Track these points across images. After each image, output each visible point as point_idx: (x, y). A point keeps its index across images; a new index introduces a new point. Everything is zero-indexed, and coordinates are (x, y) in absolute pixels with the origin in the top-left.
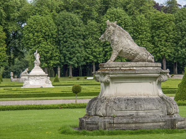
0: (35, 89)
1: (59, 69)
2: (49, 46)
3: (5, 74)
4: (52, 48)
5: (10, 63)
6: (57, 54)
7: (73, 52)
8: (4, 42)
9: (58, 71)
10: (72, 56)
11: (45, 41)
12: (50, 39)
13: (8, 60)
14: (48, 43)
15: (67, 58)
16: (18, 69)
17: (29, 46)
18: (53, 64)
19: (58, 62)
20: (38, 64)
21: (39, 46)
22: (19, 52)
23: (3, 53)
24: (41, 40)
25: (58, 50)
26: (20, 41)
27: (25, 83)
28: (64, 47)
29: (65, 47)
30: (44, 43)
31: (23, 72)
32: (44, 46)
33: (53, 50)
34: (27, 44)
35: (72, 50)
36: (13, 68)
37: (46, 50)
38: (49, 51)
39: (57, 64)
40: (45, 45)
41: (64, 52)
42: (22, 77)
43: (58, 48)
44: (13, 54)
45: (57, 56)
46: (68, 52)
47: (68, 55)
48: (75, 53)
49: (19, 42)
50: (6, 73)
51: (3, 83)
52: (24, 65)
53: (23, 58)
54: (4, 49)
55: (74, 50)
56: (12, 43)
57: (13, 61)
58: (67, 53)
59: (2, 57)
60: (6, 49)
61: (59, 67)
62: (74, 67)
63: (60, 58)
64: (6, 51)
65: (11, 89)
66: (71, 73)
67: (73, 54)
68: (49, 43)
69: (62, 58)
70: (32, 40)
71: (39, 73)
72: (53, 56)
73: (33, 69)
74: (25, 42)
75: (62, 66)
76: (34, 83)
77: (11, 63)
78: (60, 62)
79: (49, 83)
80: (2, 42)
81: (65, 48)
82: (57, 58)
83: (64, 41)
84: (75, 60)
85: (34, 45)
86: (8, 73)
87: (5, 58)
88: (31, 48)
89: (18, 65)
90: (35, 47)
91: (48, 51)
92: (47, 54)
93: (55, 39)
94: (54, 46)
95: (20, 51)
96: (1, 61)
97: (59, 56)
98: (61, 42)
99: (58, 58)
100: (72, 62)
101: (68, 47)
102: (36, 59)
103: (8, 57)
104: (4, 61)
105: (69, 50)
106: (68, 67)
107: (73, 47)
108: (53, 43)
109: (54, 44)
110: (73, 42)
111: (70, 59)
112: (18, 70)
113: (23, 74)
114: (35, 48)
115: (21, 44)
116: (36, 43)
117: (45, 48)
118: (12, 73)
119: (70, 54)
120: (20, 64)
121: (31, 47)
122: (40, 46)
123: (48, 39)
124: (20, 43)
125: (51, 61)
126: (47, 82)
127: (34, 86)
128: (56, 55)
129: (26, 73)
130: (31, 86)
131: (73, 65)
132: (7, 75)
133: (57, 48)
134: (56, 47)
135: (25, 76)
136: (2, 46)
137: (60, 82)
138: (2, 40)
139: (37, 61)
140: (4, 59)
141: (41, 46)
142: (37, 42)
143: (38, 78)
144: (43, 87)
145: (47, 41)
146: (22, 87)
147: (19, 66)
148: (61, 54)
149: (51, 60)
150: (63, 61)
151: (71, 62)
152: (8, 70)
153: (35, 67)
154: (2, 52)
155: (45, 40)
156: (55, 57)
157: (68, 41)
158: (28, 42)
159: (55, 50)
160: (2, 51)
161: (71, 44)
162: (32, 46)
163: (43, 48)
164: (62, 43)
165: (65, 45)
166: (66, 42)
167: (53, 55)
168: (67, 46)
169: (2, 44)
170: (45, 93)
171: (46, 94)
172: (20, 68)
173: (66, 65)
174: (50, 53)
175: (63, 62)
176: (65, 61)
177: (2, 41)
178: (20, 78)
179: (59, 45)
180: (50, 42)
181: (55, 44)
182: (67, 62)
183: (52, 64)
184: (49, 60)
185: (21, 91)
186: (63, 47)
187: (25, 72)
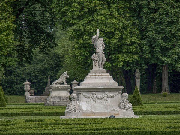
0: (100, 121)
1: (138, 74)
2: (115, 21)
3: (7, 85)
4: (122, 26)
5: (22, 60)
6: (134, 39)
7: (171, 34)
8: (11, 9)
9: (137, 80)
10: (170, 43)
11: (105, 8)
12: (118, 4)
13: (18, 52)
14: (113, 12)
15: (157, 49)
16: (36, 73)
17: (68, 20)
18: (124, 62)
19: (136, 57)
20: (100, 62)
21: (92, 21)
22: (42, 33)
23: (7, 35)
24: (95, 6)
25: (136, 30)
26: (46, 8)
27: (70, 108)
28: (150, 22)
29: (154, 22)
30: (103, 12)
31: (57, 81)
32: (103, 19)
33: (125, 28)
34: (64, 14)
35: (169, 29)
36: (23, 71)
37: (109, 30)
38: (115, 31)
39: (133, 62)
40: (105, 17)
41: (151, 34)
42: (54, 94)
43: (136, 25)
44: (29, 37)
45: (133, 43)
46: (159, 34)
47: (161, 42)
48: (175, 37)
49: (43, 11)
50: (8, 82)
51: (10, 107)
52: (50, 65)
53: (52, 47)
54: (9, 27)
55: (174, 30)
56: (26, 12)
57: (30, 54)
58: (156, 36)
59: (5, 46)
60: (13, 26)
61: (138, 71)
62: (173, 70)
63: (141, 49)
64: (13, 31)
65: (43, 120)
66: (166, 85)
67: (170, 40)
68: (116, 14)
69: (146, 48)
70: (76, 5)
71: (103, 84)
72: (124, 44)
73: (89, 74)
74: (59, 11)
75: (145, 67)
76: (91, 107)
77: (24, 59)
78: (141, 57)
79: (127, 107)
80: (5, 10)
81: (152, 25)
82: (133, 48)
83: (150, 9)
84: (176, 53)
85: (80, 18)
86: (12, 83)
87: (11, 47)
88: (71, 25)
89: (37, 63)
90: (81, 22)
91: (112, 33)
92: (110, 38)
93: (130, 4)
94: (128, 20)
95: (46, 30)
96: (2, 55)
97: (139, 44)
98: (143, 10)
99: (137, 48)
100: (169, 59)
101: (161, 23)
102: (97, 51)
103: (19, 46)
104: (9, 55)
105: (162, 30)
106: (160, 71)
107: (171, 23)
108: (124, 12)
109: (126, 16)
110: (172, 11)
111: (165, 51)
112: (36, 76)
113: (57, 86)
114: (83, 25)
115: (47, 15)
116: (85, 12)
117: (106, 25)
118: (27, 82)
119: (165, 39)
120: (42, 61)
121: (72, 22)
122: (93, 19)
123: (114, 3)
124: (46, 11)
125: (120, 56)
126: (122, 104)
127: (92, 113)
128: (131, 41)
129: (63, 84)
130: (84, 113)
131: (171, 64)
132: (11, 87)
133: (134, 24)
134: (131, 22)
135: (60, 90)
136: (6, 19)
137: (144, 105)
138: (6, 5)
139: (98, 55)
140: (9, 50)
141: (97, 21)
142: (86, 10)
143: (100, 95)
144: (117, 117)
145: (109, 7)
146: (63, 117)
147: (39, 66)
148: (143, 38)
149: (119, 52)
150: (148, 56)
151: (166, 59)
152: (12, 76)
153: (94, 69)
154: (5, 33)
155: (106, 6)
156: (129, 45)
157: (159, 8)
158: (66, 10)
159: (128, 30)
160: (4, 30)
161: (167, 15)
162: (75, 19)
163: (102, 23)
164: (145, 14)
165: (153, 18)
166: (155, 11)
167: (123, 42)
168: (158, 21)
169: (5, 15)
170: (130, 131)
171: (133, 132)
172: (41, 70)
173: (155, 65)
174: (117, 36)
175: (148, 58)
176: (152, 56)
177: (4, 7)
178: (48, 94)
179: (139, 17)
180: (118, 11)
181: (128, 15)
182: (158, 59)
183: (122, 63)
184: (114, 54)
185: (70, 126)
186: (148, 23)
187: (60, 80)
